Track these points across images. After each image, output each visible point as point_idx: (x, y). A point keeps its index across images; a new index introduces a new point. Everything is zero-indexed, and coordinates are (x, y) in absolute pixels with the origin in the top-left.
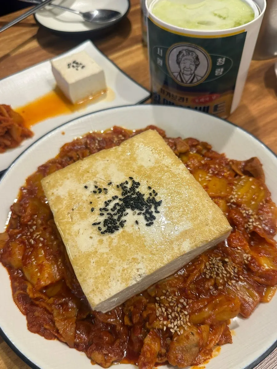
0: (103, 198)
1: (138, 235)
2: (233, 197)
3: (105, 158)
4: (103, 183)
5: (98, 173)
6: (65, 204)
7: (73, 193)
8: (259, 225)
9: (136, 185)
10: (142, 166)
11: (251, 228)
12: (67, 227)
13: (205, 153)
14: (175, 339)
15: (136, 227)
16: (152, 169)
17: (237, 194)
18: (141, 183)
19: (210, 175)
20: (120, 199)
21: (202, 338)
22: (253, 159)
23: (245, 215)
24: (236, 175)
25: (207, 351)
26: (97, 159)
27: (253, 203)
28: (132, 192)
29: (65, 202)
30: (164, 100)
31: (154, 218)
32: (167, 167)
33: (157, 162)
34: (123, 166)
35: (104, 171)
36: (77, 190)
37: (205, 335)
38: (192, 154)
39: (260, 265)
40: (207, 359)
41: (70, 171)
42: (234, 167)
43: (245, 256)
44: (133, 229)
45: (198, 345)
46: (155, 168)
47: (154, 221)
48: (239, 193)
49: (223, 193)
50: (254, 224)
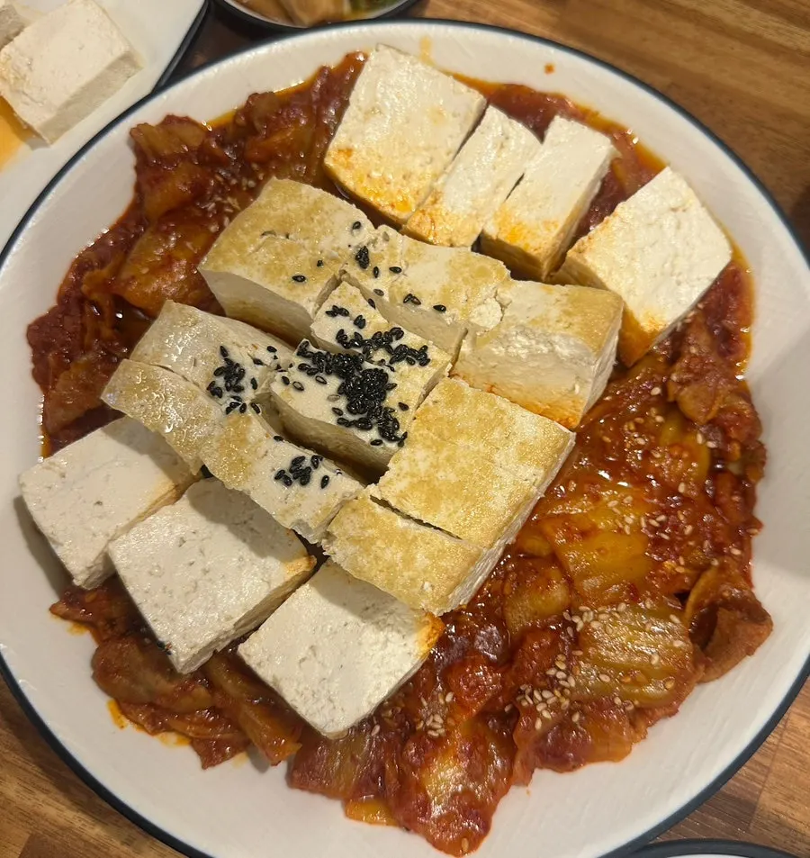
6: (288, 210)
8: (544, 720)
11: (526, 704)
12: (231, 254)
19: (643, 525)
24: (682, 596)
29: (293, 206)
43: (434, 721)
45: (154, 696)
49: (586, 583)
50: (540, 708)
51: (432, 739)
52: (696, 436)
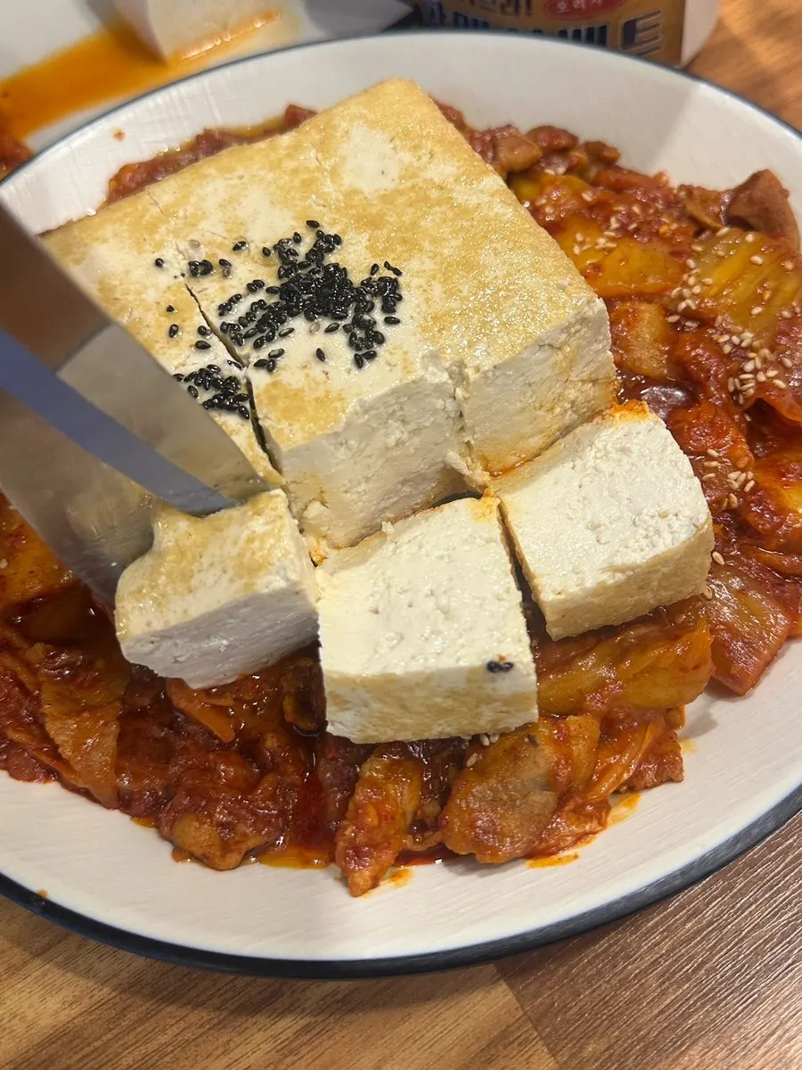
0: (213, 291)
1: (320, 393)
2: (686, 292)
3: (232, 170)
4: (220, 246)
5: (205, 216)
7: (116, 283)
8: (776, 377)
9: (328, 242)
10: (356, 192)
11: (752, 391)
13: (599, 174)
14: (472, 761)
15: (317, 369)
16: (387, 199)
17: (699, 282)
18: (345, 238)
19: (612, 234)
20: (270, 291)
21: (568, 757)
22: (756, 178)
23: (727, 349)
24: (701, 228)
25: (589, 808)
26: (205, 176)
27: (757, 310)
28: (313, 266)
30: (456, 15)
31: (380, 339)
32: (442, 188)
33: (409, 173)
34: (289, 192)
35: (225, 208)
36: (128, 272)
37: (579, 748)
38: (552, 176)
39: (781, 511)
40: (587, 834)
41: (115, 217)
42: (692, 208)
43: (735, 480)
44: (307, 375)
45: (550, 782)
46: (401, 193)
47: (381, 350)
48: (709, 281)
49: (651, 281)
50: (762, 377)
51: (754, 490)
52: (547, 174)
